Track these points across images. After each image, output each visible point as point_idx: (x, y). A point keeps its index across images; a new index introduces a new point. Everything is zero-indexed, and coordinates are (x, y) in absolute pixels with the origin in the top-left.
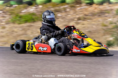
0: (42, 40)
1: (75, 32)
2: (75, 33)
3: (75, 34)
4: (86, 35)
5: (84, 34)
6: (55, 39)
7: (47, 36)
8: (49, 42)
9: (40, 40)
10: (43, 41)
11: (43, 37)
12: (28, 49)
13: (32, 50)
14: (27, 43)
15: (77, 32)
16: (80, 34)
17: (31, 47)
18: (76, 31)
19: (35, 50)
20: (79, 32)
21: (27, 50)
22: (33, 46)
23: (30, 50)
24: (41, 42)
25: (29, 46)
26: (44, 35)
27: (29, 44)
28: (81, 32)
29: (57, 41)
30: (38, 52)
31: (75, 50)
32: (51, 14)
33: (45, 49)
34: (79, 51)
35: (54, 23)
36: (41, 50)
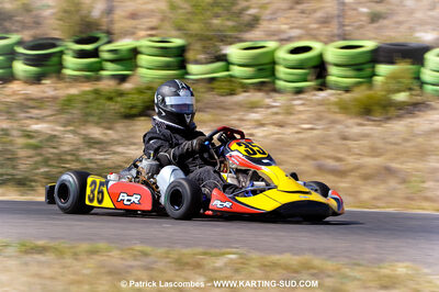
0: (138, 173)
1: (234, 146)
2: (236, 153)
3: (233, 153)
4: (269, 157)
5: (264, 153)
6: (173, 171)
8: (158, 177)
9: (134, 172)
10: (144, 176)
12: (91, 200)
13: (100, 202)
14: (90, 180)
15: (242, 149)
16: (250, 154)
17: (99, 193)
18: (239, 145)
20: (247, 146)
21: (87, 202)
22: (105, 189)
23: (95, 204)
24: (137, 177)
25: (92, 192)
27: (94, 183)
28: (255, 149)
29: (181, 174)
30: (116, 209)
31: (216, 204)
32: (182, 93)
33: (135, 199)
34: (228, 204)
35: (188, 120)
36: (125, 202)
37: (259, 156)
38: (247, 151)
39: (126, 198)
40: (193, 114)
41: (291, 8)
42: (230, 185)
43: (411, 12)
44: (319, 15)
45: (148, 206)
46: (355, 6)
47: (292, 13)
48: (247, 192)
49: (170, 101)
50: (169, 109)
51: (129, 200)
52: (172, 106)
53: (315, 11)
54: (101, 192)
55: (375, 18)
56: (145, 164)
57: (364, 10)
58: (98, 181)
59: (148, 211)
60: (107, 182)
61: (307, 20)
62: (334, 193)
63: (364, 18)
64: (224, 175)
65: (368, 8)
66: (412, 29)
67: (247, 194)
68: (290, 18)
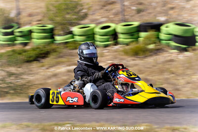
0: (74, 87)
1: (121, 72)
2: (122, 75)
4: (138, 77)
5: (135, 75)
6: (92, 86)
7: (83, 81)
8: (84, 89)
9: (72, 87)
10: (77, 89)
12: (53, 101)
13: (57, 102)
14: (51, 92)
15: (125, 73)
16: (129, 75)
17: (56, 98)
18: (123, 71)
19: (61, 102)
20: (127, 72)
21: (51, 103)
22: (59, 96)
23: (55, 103)
24: (74, 89)
25: (53, 97)
27: (54, 93)
28: (131, 73)
29: (95, 87)
30: (65, 105)
31: (116, 100)
32: (91, 48)
33: (75, 100)
34: (122, 100)
35: (95, 61)
36: (70, 102)
37: (133, 76)
38: (127, 74)
39: (70, 99)
40: (97, 58)
41: (102, 9)
42: (120, 91)
43: (155, 8)
44: (114, 11)
45: (82, 103)
46: (129, 7)
47: (102, 11)
48: (130, 94)
49: (85, 52)
50: (85, 56)
51: (72, 101)
52: (86, 54)
53: (112, 9)
54: (57, 97)
55: (139, 11)
56: (77, 83)
57: (134, 8)
58: (56, 92)
59: (82, 105)
60: (60, 92)
61: (109, 14)
62: (170, 93)
63: (134, 12)
64: (117, 87)
65: (136, 7)
66: (155, 16)
67: (129, 95)
68: (101, 13)
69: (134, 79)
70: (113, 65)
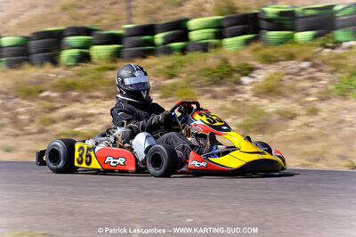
0: (116, 139)
1: (197, 117)
2: (199, 121)
3: (198, 123)
4: (225, 125)
5: (221, 121)
6: (147, 137)
7: (131, 128)
8: (134, 142)
9: (112, 139)
10: (120, 142)
11: (119, 131)
12: (80, 162)
13: (88, 163)
14: (77, 146)
15: (204, 118)
16: (212, 122)
17: (87, 156)
18: (201, 115)
19: (95, 164)
20: (207, 117)
21: (76, 164)
22: (92, 154)
23: (84, 165)
24: (115, 142)
25: (81, 156)
26: (123, 125)
27: (81, 148)
28: (214, 118)
29: (152, 140)
31: (194, 163)
32: (137, 73)
33: (121, 161)
34: (204, 164)
36: (111, 164)
37: (218, 124)
38: (208, 120)
39: (112, 160)
48: (213, 154)
51: (115, 162)
58: (85, 147)
60: (93, 148)
69: (219, 128)
70: (183, 103)
